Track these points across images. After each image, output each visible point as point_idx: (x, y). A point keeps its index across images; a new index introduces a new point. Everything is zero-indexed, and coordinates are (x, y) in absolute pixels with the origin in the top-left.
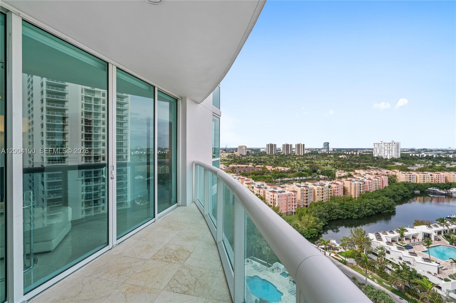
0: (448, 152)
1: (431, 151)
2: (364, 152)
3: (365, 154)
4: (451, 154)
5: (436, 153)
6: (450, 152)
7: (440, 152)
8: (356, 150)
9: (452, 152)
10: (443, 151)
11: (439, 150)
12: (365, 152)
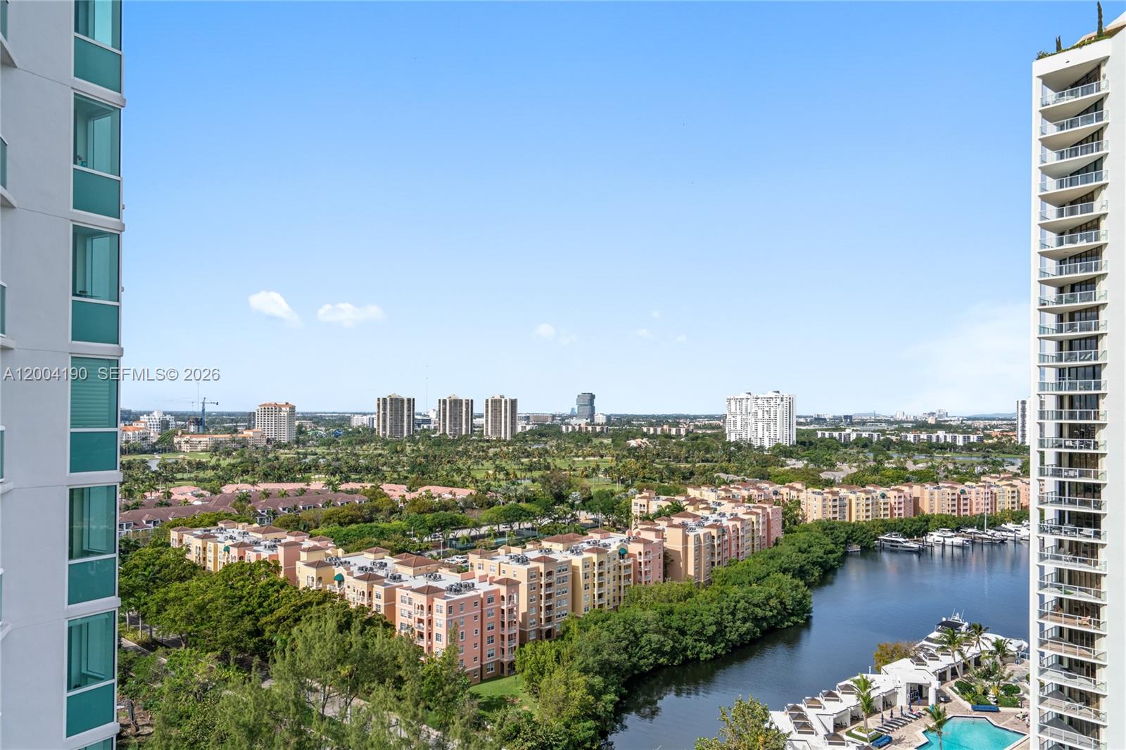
0: (900, 426)
1: (863, 423)
2: (697, 427)
4: (907, 430)
5: (877, 428)
6: (905, 425)
7: (884, 426)
8: (675, 420)
9: (910, 425)
10: (888, 422)
11: (879, 421)
12: (700, 428)
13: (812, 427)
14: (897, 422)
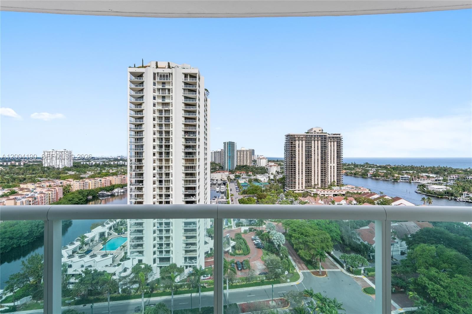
0: (109, 160)
1: (98, 159)
2: (29, 162)
3: (31, 164)
4: (112, 161)
5: (102, 161)
6: (111, 160)
7: (105, 160)
9: (112, 160)
10: (106, 159)
11: (103, 159)
12: (31, 162)
13: (80, 161)
14: (109, 159)
